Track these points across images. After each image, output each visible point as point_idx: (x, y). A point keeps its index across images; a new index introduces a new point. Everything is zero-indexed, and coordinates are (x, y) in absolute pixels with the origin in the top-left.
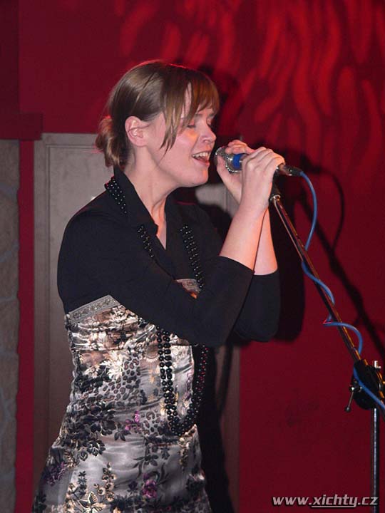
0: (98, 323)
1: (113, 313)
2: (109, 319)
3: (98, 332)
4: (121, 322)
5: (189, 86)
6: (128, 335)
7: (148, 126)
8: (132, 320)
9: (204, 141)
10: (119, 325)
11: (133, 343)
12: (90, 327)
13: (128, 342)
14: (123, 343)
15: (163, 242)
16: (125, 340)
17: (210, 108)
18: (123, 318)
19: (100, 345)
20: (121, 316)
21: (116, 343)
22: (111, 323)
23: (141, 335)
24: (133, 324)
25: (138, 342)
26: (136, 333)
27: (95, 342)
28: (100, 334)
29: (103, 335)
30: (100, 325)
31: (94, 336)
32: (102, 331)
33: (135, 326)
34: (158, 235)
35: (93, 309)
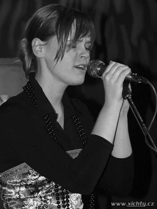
0: (20, 180)
1: (30, 174)
2: (27, 177)
3: (20, 187)
4: (35, 179)
5: (75, 21)
6: (40, 188)
7: (46, 44)
8: (42, 178)
9: (82, 57)
10: (34, 181)
11: (43, 193)
12: (14, 183)
13: (40, 193)
14: (37, 193)
15: (62, 124)
16: (38, 191)
17: (89, 36)
18: (37, 177)
19: (21, 195)
20: (35, 176)
21: (32, 193)
22: (28, 180)
23: (48, 188)
24: (43, 181)
25: (47, 192)
26: (45, 186)
27: (18, 193)
28: (21, 187)
29: (23, 189)
30: (21, 182)
31: (18, 189)
32: (22, 186)
33: (44, 182)
34: (58, 120)
35: (16, 171)
